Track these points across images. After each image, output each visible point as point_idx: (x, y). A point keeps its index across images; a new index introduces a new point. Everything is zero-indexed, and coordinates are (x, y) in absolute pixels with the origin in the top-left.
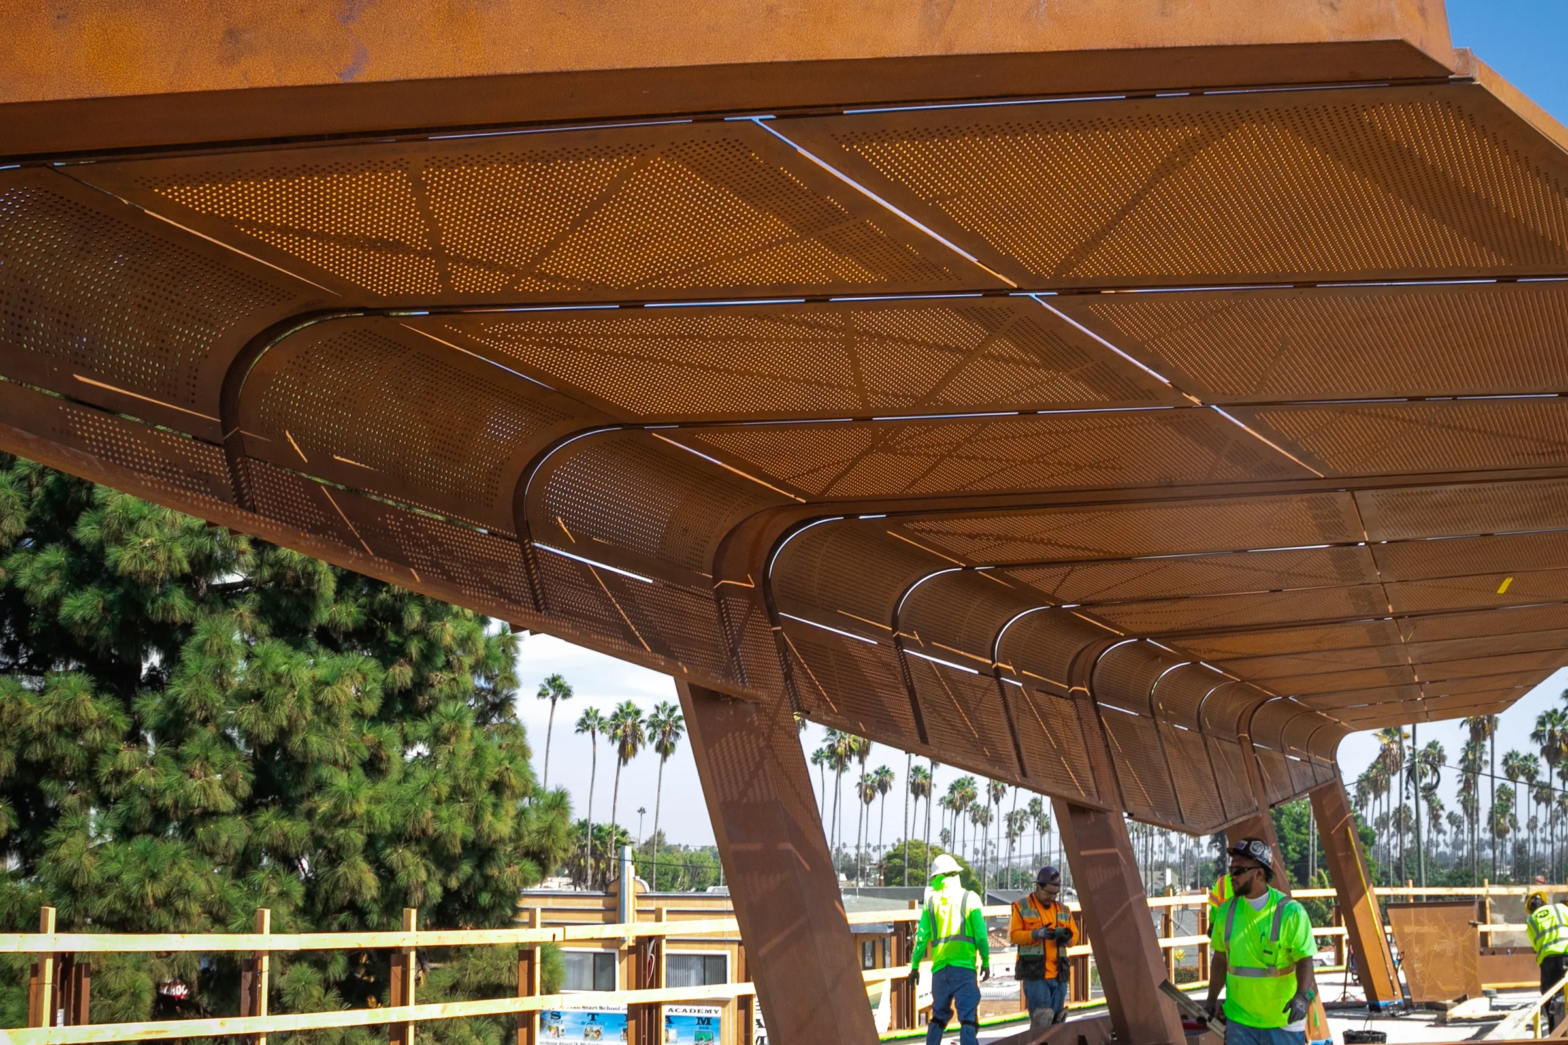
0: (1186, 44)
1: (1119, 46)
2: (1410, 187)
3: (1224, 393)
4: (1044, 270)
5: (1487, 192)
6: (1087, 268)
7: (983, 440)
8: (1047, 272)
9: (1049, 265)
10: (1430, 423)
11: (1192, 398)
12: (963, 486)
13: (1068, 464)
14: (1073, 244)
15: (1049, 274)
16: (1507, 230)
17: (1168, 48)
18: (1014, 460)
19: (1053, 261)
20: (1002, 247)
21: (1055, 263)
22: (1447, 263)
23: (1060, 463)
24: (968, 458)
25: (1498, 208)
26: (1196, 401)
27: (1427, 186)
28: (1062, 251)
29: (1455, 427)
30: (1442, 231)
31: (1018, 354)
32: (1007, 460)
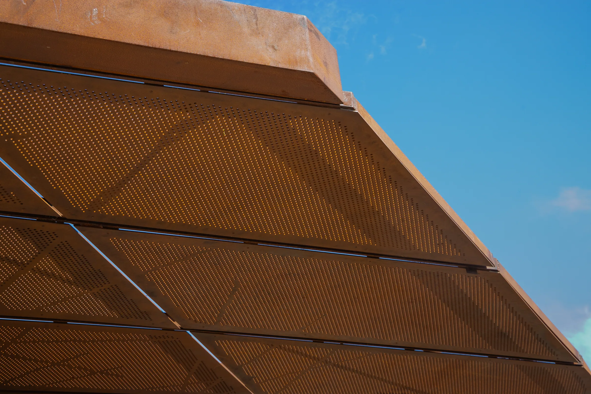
0: (185, 50)
1: (142, 43)
2: (316, 179)
3: (196, 321)
4: (82, 205)
5: (361, 189)
6: (111, 208)
7: (25, 342)
8: (83, 207)
9: (85, 202)
10: (326, 361)
11: (176, 323)
12: (6, 382)
13: (85, 369)
14: (103, 188)
15: (85, 209)
16: (373, 219)
17: (173, 51)
18: (47, 362)
19: (88, 198)
20: (54, 183)
21: (90, 201)
22: (337, 238)
23: (80, 368)
24: (12, 357)
25: (367, 202)
26: (178, 325)
27: (326, 179)
28: (94, 192)
29: (342, 366)
30: (335, 213)
31: (58, 271)
32: (42, 361)
